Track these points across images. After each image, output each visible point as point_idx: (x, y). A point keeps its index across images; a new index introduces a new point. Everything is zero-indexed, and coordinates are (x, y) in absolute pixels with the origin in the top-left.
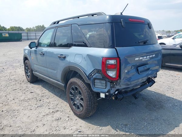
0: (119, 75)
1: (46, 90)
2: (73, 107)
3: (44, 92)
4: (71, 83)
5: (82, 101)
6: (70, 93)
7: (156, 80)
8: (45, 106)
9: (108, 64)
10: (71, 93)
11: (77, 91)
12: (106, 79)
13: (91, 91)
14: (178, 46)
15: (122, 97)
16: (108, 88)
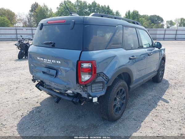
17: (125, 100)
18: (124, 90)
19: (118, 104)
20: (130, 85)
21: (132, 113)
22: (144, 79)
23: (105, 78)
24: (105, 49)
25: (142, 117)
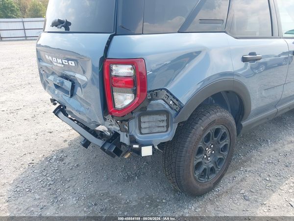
17: (226, 153)
18: (224, 130)
19: (208, 160)
20: (241, 121)
21: (241, 181)
22: (279, 108)
23: (171, 102)
24: (178, 32)
25: (264, 192)
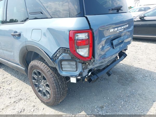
0: (92, 53)
1: (8, 73)
2: (38, 94)
3: (5, 76)
4: (32, 67)
5: (47, 87)
6: (32, 78)
7: (127, 52)
8: (6, 94)
9: (78, 40)
10: (34, 79)
11: (40, 76)
12: (76, 60)
13: (59, 75)
14: (137, 18)
15: (96, 78)
16: (80, 70)
